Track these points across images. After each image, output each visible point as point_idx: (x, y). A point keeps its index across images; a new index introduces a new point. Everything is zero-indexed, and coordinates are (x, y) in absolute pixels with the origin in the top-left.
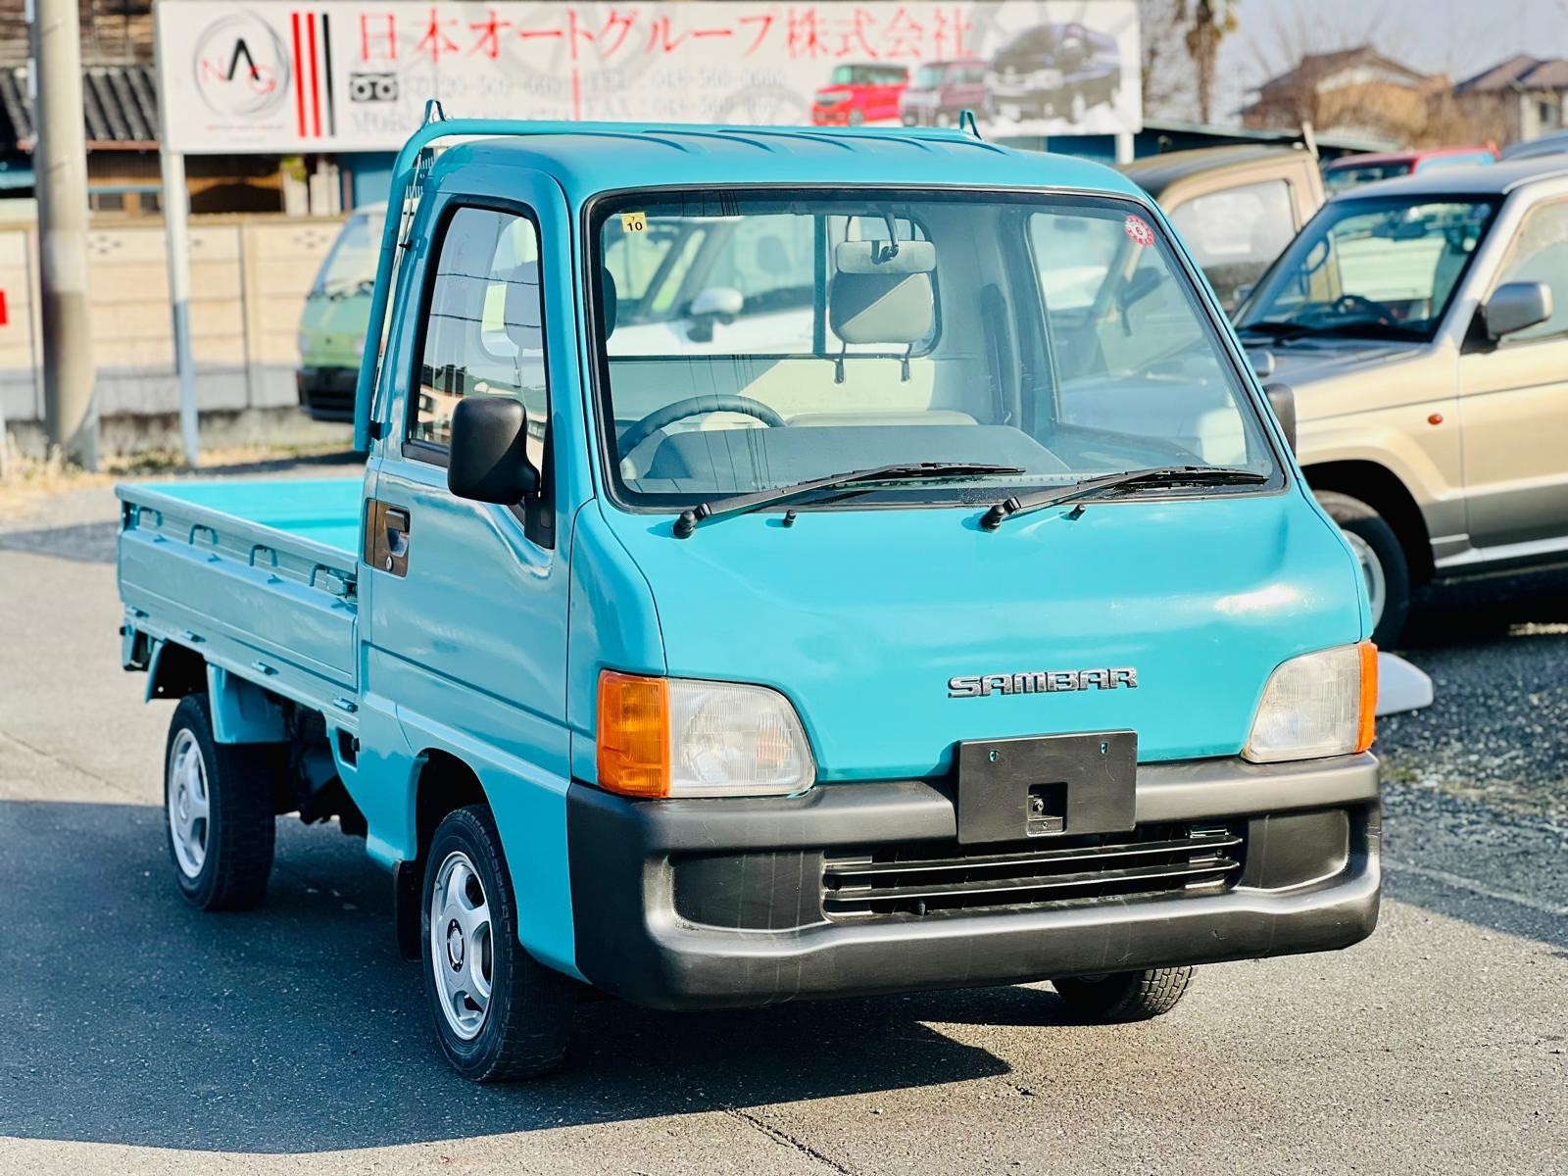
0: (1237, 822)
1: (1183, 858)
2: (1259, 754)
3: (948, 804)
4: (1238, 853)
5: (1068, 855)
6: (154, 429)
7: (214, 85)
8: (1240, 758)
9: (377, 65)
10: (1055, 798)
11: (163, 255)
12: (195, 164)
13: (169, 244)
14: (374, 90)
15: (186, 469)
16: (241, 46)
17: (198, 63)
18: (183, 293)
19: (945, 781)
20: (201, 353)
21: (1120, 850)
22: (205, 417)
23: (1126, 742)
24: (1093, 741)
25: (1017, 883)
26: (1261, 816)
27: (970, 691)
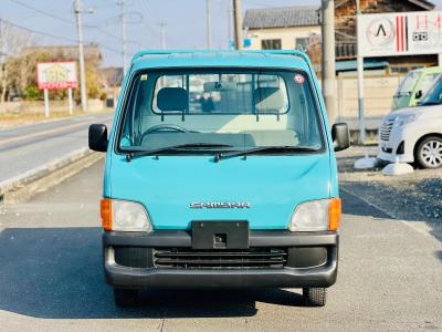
0: (285, 248)
1: (268, 258)
2: (293, 229)
3: (189, 238)
4: (286, 257)
5: (230, 254)
6: (372, 134)
7: (372, 37)
8: (288, 230)
9: (422, 30)
10: (224, 238)
11: (356, 86)
12: (366, 60)
13: (358, 83)
14: (420, 37)
15: (361, 145)
16: (381, 26)
17: (368, 32)
18: (361, 96)
19: (189, 231)
20: (367, 113)
21: (247, 254)
22: (368, 132)
23: (245, 223)
24: (234, 222)
25: (214, 261)
26: (292, 247)
27: (198, 207)
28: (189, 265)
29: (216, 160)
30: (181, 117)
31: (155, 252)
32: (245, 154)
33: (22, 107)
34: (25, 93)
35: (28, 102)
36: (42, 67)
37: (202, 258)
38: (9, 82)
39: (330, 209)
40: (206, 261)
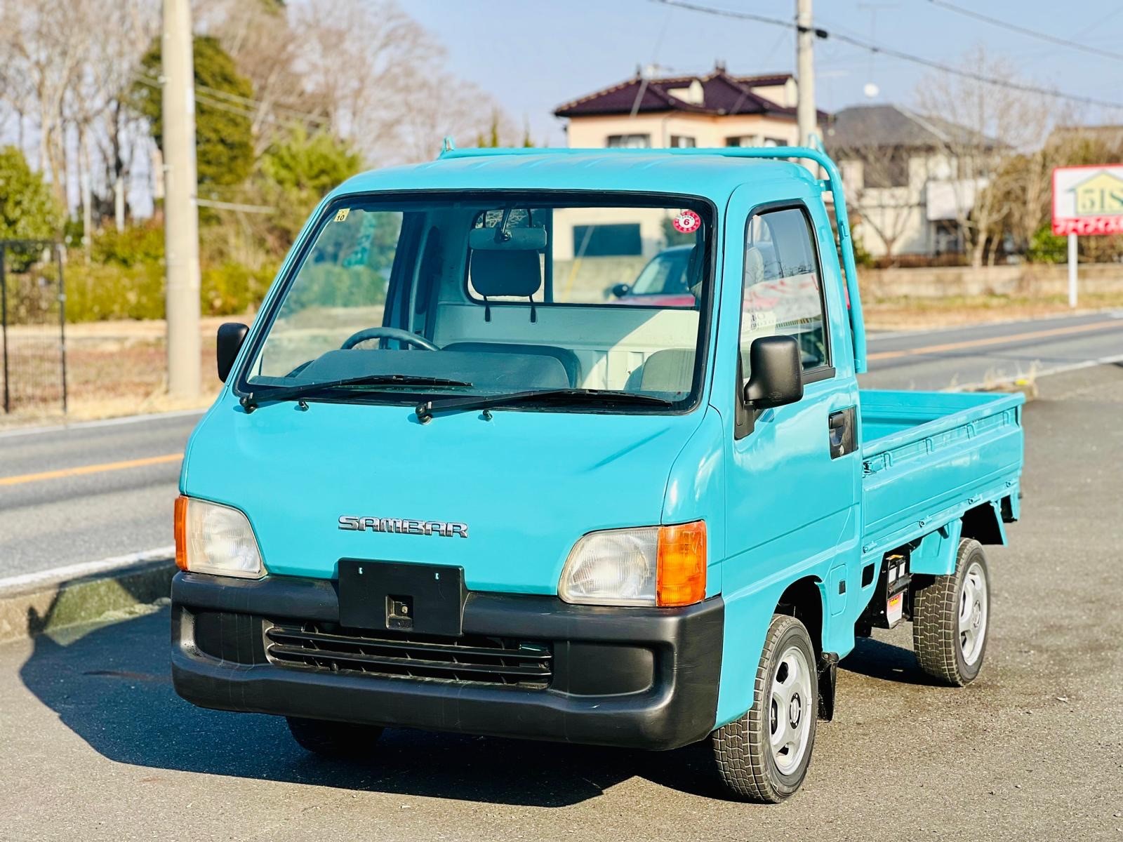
0: (551, 642)
2: (570, 597)
3: (335, 600)
4: (551, 664)
5: (430, 647)
8: (557, 599)
23: (453, 574)
24: (428, 569)
25: (394, 660)
26: (563, 640)
27: (351, 526)
28: (343, 665)
29: (421, 418)
30: (528, 310)
31: (268, 627)
32: (486, 405)
33: (1021, 282)
34: (1033, 244)
35: (1037, 268)
36: (1065, 178)
37: (369, 650)
38: (996, 217)
39: (662, 552)
40: (376, 659)
